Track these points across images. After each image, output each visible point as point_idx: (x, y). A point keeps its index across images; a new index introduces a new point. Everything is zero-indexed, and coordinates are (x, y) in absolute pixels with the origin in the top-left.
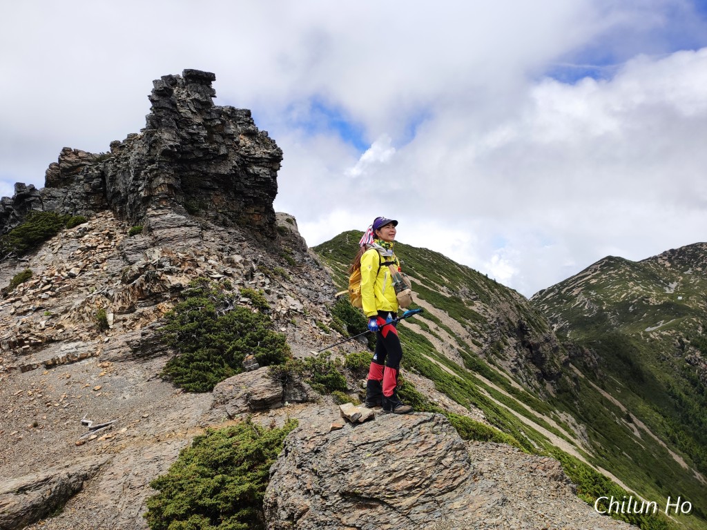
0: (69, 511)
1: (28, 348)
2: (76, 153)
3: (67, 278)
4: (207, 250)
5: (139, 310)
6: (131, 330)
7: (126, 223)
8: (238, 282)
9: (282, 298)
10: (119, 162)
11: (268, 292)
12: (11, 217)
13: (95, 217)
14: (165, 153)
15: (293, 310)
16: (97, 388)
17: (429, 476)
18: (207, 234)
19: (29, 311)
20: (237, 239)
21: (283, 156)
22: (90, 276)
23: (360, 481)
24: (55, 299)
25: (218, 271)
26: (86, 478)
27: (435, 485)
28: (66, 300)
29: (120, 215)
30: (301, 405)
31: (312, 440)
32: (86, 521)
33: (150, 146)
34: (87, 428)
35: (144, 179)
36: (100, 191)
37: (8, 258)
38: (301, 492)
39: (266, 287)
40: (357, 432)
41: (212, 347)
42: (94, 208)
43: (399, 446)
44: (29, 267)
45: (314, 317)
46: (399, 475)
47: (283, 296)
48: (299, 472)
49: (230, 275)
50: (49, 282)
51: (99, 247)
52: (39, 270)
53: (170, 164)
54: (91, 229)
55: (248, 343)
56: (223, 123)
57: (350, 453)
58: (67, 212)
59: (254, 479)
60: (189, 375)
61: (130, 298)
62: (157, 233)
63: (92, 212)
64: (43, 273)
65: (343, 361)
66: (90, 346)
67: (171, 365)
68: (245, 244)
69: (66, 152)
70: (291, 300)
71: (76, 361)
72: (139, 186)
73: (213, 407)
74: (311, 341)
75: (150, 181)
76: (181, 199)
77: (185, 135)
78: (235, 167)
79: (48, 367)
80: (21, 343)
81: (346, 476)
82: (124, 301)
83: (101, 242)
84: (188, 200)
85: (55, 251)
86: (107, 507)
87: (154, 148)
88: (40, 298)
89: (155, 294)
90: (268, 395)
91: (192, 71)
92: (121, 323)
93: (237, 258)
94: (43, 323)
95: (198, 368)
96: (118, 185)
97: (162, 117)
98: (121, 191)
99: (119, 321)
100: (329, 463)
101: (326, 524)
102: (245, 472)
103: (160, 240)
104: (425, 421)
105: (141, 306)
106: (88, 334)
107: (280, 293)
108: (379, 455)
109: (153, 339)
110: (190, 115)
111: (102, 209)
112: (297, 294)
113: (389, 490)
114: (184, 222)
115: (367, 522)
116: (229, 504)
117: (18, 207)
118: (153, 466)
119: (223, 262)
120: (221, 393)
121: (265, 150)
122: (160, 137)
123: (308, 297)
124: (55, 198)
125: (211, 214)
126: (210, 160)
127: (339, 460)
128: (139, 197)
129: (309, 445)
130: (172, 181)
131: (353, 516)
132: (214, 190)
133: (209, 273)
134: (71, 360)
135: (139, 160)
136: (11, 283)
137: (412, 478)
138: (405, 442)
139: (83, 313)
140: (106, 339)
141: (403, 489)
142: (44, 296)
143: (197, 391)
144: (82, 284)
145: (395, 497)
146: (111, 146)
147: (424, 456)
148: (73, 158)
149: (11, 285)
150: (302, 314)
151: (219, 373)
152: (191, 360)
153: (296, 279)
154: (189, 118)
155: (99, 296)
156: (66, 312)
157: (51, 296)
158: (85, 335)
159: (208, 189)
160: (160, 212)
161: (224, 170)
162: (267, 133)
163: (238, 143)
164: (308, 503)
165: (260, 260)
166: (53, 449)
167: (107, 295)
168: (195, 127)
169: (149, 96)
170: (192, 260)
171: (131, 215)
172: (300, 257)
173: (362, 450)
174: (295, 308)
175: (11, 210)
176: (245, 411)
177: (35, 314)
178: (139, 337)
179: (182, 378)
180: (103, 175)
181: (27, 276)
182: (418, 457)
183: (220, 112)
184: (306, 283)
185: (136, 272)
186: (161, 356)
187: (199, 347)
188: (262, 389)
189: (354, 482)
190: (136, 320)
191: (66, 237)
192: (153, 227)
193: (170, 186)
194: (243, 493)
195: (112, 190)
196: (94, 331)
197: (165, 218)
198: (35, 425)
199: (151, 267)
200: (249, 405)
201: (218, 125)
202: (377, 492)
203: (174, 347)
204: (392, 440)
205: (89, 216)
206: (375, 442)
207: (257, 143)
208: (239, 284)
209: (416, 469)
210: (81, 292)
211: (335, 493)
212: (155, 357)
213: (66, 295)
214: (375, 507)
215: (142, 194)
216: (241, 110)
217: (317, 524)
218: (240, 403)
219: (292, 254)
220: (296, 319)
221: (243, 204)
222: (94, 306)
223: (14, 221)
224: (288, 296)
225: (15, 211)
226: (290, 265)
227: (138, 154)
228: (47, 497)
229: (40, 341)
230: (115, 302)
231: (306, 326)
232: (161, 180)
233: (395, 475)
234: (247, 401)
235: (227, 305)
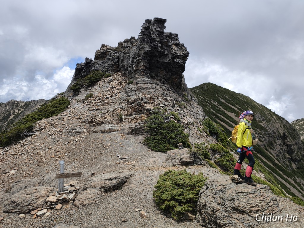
0: (124, 189)
1: (95, 124)
2: (106, 46)
3: (106, 98)
4: (158, 94)
5: (134, 116)
6: (131, 123)
7: (126, 78)
8: (169, 108)
9: (185, 117)
10: (125, 54)
11: (180, 114)
12: (83, 71)
13: (114, 75)
14: (145, 53)
15: (189, 122)
16: (120, 143)
17: (264, 208)
18: (158, 87)
19: (94, 110)
20: (168, 89)
21: (189, 55)
22: (114, 99)
23: (239, 205)
24: (102, 106)
25: (162, 104)
26: (127, 178)
27: (266, 211)
28: (106, 107)
29: (124, 75)
30: (200, 166)
31: (219, 186)
32: (130, 193)
33: (140, 50)
34: (119, 158)
35: (136, 62)
36: (117, 64)
37: (84, 87)
38: (217, 204)
39: (179, 112)
40: (237, 187)
41: (162, 135)
42: (114, 71)
43: (253, 195)
44: (91, 91)
45: (197, 126)
46: (253, 206)
47: (185, 116)
48: (215, 196)
49: (166, 106)
50: (99, 99)
51: (117, 87)
52: (95, 94)
53: (146, 58)
54: (114, 80)
55: (175, 136)
56: (168, 41)
57: (235, 194)
58: (103, 71)
59: (193, 194)
60: (153, 144)
61: (131, 111)
62: (140, 85)
63: (113, 72)
64: (97, 95)
65: (209, 146)
66: (116, 127)
67: (147, 140)
68: (171, 92)
69: (103, 46)
70: (188, 118)
71: (112, 132)
72: (133, 65)
73: (167, 160)
74: (196, 136)
75: (138, 64)
76: (149, 72)
77: (153, 45)
78: (170, 59)
79: (102, 132)
80: (92, 122)
81: (234, 202)
82: (128, 112)
83: (117, 85)
84: (151, 72)
85: (100, 87)
86: (136, 190)
87: (141, 51)
88: (97, 105)
89: (140, 110)
90: (188, 160)
91: (158, 18)
92: (127, 120)
93: (169, 98)
94: (100, 116)
95: (157, 142)
96: (124, 63)
97: (145, 38)
98: (125, 65)
99: (126, 119)
100: (228, 196)
101: (227, 216)
102: (190, 190)
103: (141, 88)
104: (262, 188)
105: (134, 114)
106: (116, 122)
107: (184, 114)
108: (246, 197)
109: (139, 128)
110: (155, 37)
111: (117, 71)
112: (190, 115)
113: (249, 210)
114: (149, 81)
115: (241, 219)
116: (185, 200)
117: (86, 67)
118: (150, 178)
119: (164, 100)
120: (170, 156)
121: (182, 52)
122: (144, 47)
123: (193, 116)
124: (99, 64)
125: (159, 78)
126: (161, 56)
127: (231, 196)
128: (132, 69)
129: (218, 188)
130: (146, 65)
131: (236, 216)
132: (161, 68)
133: (159, 104)
134: (110, 131)
135: (134, 55)
136: (86, 97)
137: (258, 207)
138: (255, 195)
139: (114, 114)
140: (122, 125)
141: (254, 211)
142: (98, 104)
143: (156, 151)
144: (112, 102)
145: (251, 213)
146: (119, 44)
147: (262, 201)
148: (105, 48)
149: (85, 98)
150: (192, 124)
151: (164, 145)
152: (154, 139)
153: (189, 108)
154: (155, 39)
155: (119, 108)
156: (107, 112)
157: (101, 105)
158: (114, 122)
159: (159, 68)
160: (141, 77)
161: (166, 60)
162: (183, 44)
163: (172, 49)
164: (219, 207)
165: (176, 99)
166: (109, 164)
167: (122, 108)
168: (157, 42)
169: (141, 30)
170: (153, 98)
171: (129, 76)
172: (190, 98)
173: (239, 194)
174: (190, 121)
175: (84, 68)
176: (179, 164)
177: (96, 112)
178: (134, 126)
179: (151, 145)
180: (118, 58)
181: (91, 96)
182: (260, 201)
183: (167, 36)
184: (193, 109)
185: (133, 101)
186: (142, 135)
187: (157, 134)
188: (186, 157)
189: (237, 205)
190: (132, 119)
191: (104, 81)
192: (138, 83)
193: (145, 66)
194: (190, 198)
195: (122, 65)
196: (118, 122)
197: (143, 79)
198: (101, 154)
199: (138, 100)
200: (181, 162)
201: (165, 41)
202: (245, 209)
203: (147, 132)
204: (251, 193)
205: (113, 74)
206: (244, 192)
207: (179, 49)
208: (170, 110)
209: (260, 205)
210: (111, 105)
211: (230, 207)
212: (140, 135)
213: (106, 105)
214: (244, 214)
215: (134, 68)
216: (174, 34)
217: (223, 215)
218: (177, 161)
219: (187, 96)
220: (190, 126)
221: (171, 74)
222: (117, 112)
223: (84, 72)
224: (187, 116)
225: (85, 68)
226: (187, 101)
227: (134, 52)
228: (118, 183)
229: (99, 122)
230: (125, 112)
231: (194, 129)
232: (142, 64)
233: (251, 205)
234: (180, 161)
235: (166, 119)
